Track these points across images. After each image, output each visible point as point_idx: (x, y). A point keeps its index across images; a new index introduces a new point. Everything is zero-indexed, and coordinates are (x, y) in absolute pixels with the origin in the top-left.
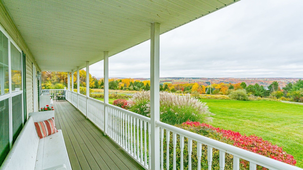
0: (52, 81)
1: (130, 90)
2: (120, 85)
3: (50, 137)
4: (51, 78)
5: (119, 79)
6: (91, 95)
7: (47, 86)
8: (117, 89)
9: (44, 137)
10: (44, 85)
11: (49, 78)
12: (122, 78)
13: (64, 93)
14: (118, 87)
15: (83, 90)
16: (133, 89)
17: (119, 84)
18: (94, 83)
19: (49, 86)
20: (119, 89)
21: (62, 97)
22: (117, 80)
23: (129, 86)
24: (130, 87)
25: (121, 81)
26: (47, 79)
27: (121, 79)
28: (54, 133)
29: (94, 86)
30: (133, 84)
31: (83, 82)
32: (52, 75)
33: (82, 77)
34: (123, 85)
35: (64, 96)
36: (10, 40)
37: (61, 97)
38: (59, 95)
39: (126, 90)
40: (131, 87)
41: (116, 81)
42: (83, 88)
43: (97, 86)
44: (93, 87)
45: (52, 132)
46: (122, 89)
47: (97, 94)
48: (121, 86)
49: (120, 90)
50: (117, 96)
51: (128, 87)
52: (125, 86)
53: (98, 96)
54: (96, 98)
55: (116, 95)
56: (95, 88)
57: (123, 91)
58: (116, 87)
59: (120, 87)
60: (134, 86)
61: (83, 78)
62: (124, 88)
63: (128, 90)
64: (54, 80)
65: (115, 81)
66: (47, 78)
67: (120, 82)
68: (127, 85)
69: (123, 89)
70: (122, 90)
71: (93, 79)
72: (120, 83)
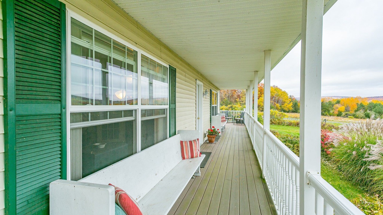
0: (241, 102)
1: (357, 118)
2: (337, 108)
3: (191, 160)
4: (240, 99)
5: (336, 98)
6: (284, 121)
7: (234, 107)
8: (330, 115)
9: (187, 159)
10: (231, 106)
11: (238, 99)
12: (342, 97)
13: (242, 115)
14: (331, 112)
15: (273, 114)
16: (364, 116)
17: (334, 107)
18: (291, 104)
19: (236, 107)
20: (333, 115)
21: (240, 120)
22: (331, 100)
23: (356, 111)
24: (358, 113)
25: (338, 102)
26: (237, 100)
27: (339, 99)
28: (197, 157)
29: (291, 109)
30: (366, 107)
31: (276, 104)
32: (241, 95)
33: (275, 97)
34: (342, 108)
35: (242, 119)
36: (141, 52)
37: (238, 120)
38: (238, 117)
39: (347, 117)
40: (361, 113)
41: (330, 102)
42: (272, 111)
43: (296, 110)
44: (289, 110)
45: (195, 155)
46: (339, 115)
47: (293, 121)
48: (338, 110)
49: (335, 117)
50: (326, 126)
51: (353, 112)
52: (347, 110)
53: (293, 124)
54: (290, 125)
55: (324, 124)
56: (293, 112)
57: (341, 118)
58: (329, 111)
59: (337, 113)
60: (366, 111)
61: (277, 98)
62: (344, 114)
63: (352, 117)
64: (243, 101)
65: (327, 101)
66: (237, 98)
67: (336, 103)
68: (350, 109)
69: (342, 115)
70: (339, 117)
71: (290, 100)
72: (337, 105)
